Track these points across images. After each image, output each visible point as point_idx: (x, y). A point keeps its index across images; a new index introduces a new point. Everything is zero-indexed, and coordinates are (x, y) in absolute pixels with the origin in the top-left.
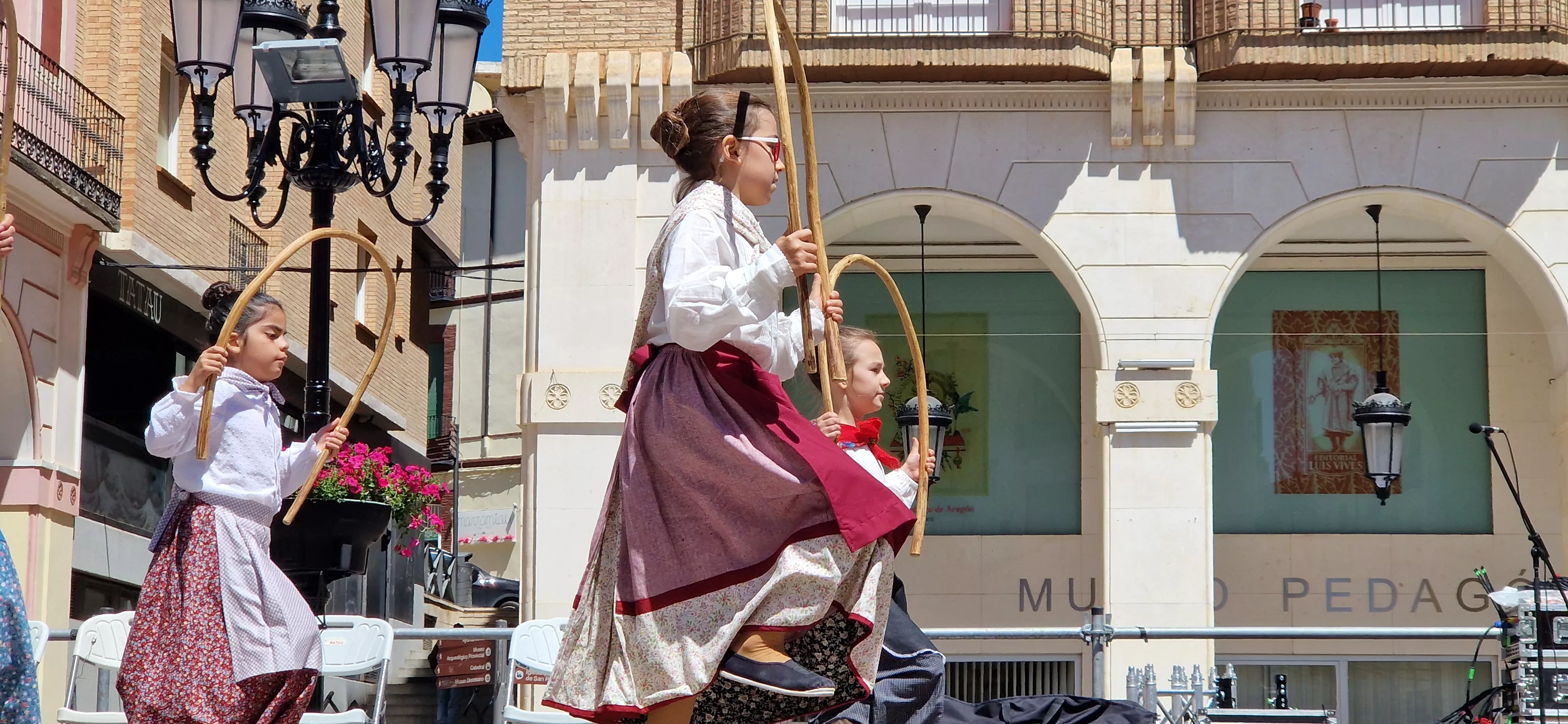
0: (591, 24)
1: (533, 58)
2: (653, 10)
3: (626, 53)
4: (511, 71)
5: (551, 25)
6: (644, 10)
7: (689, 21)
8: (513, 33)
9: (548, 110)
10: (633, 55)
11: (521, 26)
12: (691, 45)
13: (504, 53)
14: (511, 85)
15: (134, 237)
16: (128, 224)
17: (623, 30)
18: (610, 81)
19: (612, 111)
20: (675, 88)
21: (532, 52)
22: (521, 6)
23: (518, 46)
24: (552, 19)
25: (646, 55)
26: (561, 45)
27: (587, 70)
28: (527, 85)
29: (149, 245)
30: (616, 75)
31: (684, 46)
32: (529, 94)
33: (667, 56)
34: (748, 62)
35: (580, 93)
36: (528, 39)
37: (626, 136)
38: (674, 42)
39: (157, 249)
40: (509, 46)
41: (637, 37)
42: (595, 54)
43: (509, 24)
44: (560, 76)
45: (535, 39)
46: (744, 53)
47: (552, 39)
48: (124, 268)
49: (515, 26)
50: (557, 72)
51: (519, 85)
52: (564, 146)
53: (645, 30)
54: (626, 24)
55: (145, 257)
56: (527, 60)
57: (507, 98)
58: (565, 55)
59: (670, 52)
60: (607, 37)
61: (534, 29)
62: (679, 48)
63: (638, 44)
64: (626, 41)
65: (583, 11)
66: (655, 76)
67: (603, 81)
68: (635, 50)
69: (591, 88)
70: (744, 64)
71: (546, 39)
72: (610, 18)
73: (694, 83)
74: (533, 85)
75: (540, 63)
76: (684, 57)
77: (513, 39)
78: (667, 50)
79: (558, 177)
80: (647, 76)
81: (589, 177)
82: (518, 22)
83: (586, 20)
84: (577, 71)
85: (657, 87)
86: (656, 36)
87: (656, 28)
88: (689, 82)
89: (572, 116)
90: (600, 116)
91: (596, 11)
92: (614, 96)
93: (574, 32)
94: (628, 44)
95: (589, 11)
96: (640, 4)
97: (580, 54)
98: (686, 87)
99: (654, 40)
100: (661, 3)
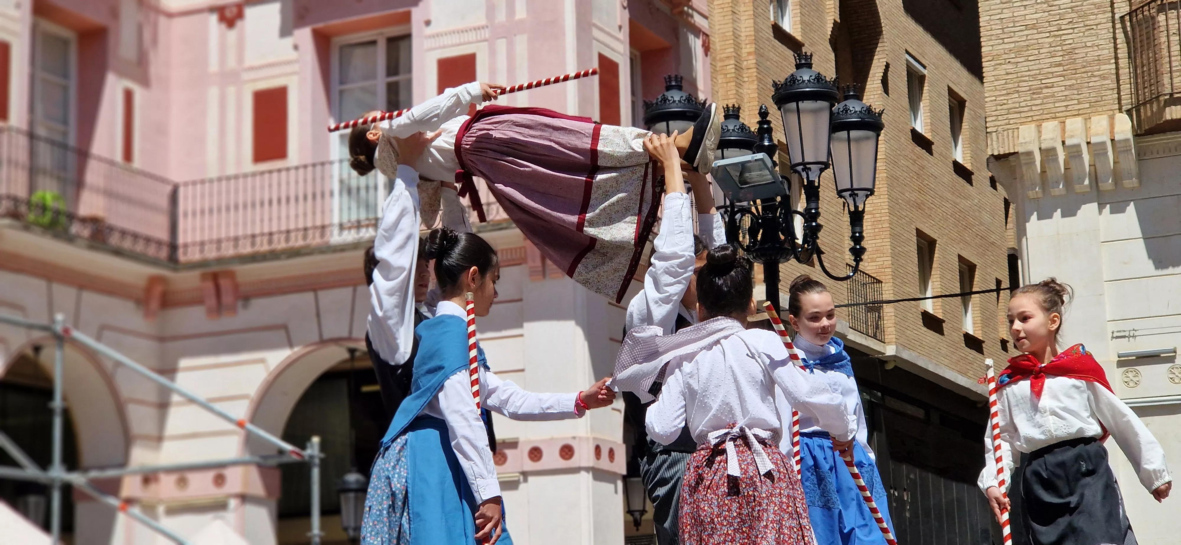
0: (1052, 100)
1: (1010, 131)
2: (1098, 83)
3: (1079, 119)
4: (994, 143)
5: (1022, 104)
7: (1126, 89)
8: (994, 113)
9: (1024, 168)
10: (1086, 119)
11: (999, 108)
12: (1130, 107)
14: (996, 153)
17: (1076, 102)
18: (1069, 142)
19: (1074, 164)
20: (1120, 141)
21: (1009, 127)
22: (998, 93)
23: (998, 123)
24: (1022, 99)
25: (1095, 119)
26: (1030, 119)
27: (1051, 136)
28: (1008, 152)
30: (1072, 137)
31: (1124, 108)
32: (1011, 158)
33: (1112, 118)
34: (1171, 115)
35: (1048, 154)
36: (1005, 117)
37: (1087, 182)
38: (1117, 106)
40: (992, 124)
41: (1087, 105)
42: (1055, 123)
43: (990, 106)
44: (1030, 143)
45: (1010, 116)
46: (1168, 109)
47: (1023, 115)
49: (994, 108)
50: (1027, 140)
51: (1001, 153)
52: (1040, 195)
53: (1093, 100)
54: (1078, 97)
56: (1006, 133)
57: (996, 163)
58: (1033, 126)
59: (1114, 115)
60: (1064, 109)
61: (1009, 109)
62: (1120, 110)
63: (1089, 111)
64: (1079, 110)
65: (1044, 91)
66: (1102, 134)
67: (1063, 143)
68: (1087, 116)
69: (1054, 149)
70: (1168, 117)
71: (1018, 115)
72: (1066, 93)
73: (1136, 135)
74: (1012, 151)
75: (1016, 134)
76: (1125, 116)
77: (994, 118)
78: (1112, 112)
79: (1038, 219)
80: (1095, 135)
81: (1063, 216)
82: (997, 105)
83: (1047, 97)
84: (1043, 137)
85: (1104, 143)
86: (1102, 103)
87: (1101, 97)
88: (1129, 135)
89: (1043, 172)
90: (1065, 169)
91: (1055, 89)
92: (1074, 152)
93: (1039, 107)
94: (1080, 112)
95: (1049, 90)
96: (1087, 80)
97: (1044, 124)
98: (1127, 140)
99: (1100, 106)
100: (1103, 77)
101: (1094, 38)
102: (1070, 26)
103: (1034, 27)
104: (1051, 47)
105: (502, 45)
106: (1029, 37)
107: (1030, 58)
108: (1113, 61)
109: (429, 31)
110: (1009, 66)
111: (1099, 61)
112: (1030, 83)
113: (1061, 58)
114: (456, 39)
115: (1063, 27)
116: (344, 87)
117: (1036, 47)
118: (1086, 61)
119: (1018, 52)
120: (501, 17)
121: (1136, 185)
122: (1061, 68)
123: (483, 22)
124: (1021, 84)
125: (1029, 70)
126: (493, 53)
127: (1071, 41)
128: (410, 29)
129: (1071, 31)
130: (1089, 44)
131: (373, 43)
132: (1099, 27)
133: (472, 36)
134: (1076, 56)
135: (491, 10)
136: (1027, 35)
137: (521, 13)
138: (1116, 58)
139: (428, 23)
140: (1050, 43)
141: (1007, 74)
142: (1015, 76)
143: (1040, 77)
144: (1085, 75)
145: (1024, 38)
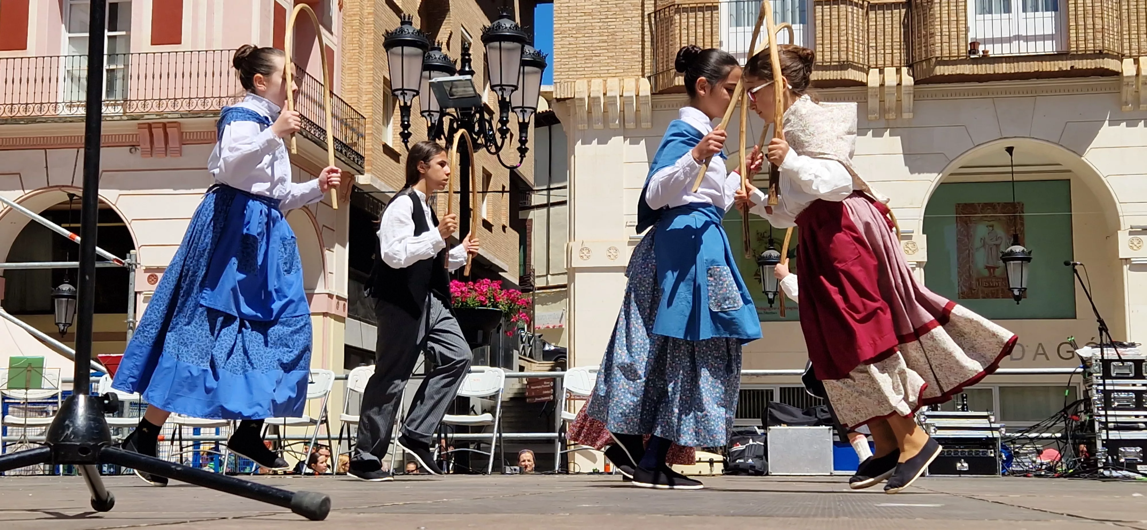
0: (598, 65)
1: (569, 83)
2: (630, 57)
3: (617, 79)
4: (558, 90)
5: (578, 66)
6: (625, 57)
7: (648, 62)
8: (559, 70)
9: (577, 109)
10: (620, 80)
11: (563, 66)
12: (649, 75)
13: (555, 81)
14: (558, 97)
15: (371, 177)
16: (368, 171)
17: (614, 68)
18: (608, 95)
19: (610, 109)
20: (642, 97)
21: (568, 80)
22: (563, 56)
23: (561, 77)
24: (579, 62)
25: (626, 80)
26: (583, 76)
27: (597, 88)
28: (566, 97)
29: (379, 181)
30: (612, 90)
31: (646, 75)
32: (567, 101)
33: (637, 80)
34: (679, 82)
35: (594, 101)
36: (567, 73)
37: (617, 122)
38: (641, 73)
39: (383, 183)
40: (557, 77)
41: (622, 71)
42: (601, 80)
43: (556, 65)
44: (583, 92)
45: (570, 73)
46: (676, 78)
47: (578, 73)
48: (367, 193)
49: (559, 67)
50: (581, 90)
51: (562, 97)
52: (586, 128)
53: (626, 67)
54: (616, 64)
55: (377, 187)
56: (566, 84)
57: (557, 104)
58: (585, 81)
59: (639, 79)
60: (606, 72)
61: (569, 68)
62: (643, 76)
63: (622, 74)
64: (616, 73)
65: (594, 58)
66: (631, 91)
67: (605, 94)
68: (621, 78)
69: (599, 98)
70: (677, 84)
71: (575, 73)
72: (608, 61)
73: (653, 94)
74: (569, 96)
75: (573, 85)
76: (646, 80)
77: (559, 73)
78: (637, 77)
79: (583, 143)
80: (627, 91)
81: (599, 143)
82: (561, 65)
83: (595, 63)
84: (592, 89)
85: (632, 97)
86: (631, 70)
87: (632, 66)
88: (649, 94)
89: (589, 112)
90: (604, 112)
91: (601, 58)
92: (610, 102)
93: (590, 69)
94: (617, 75)
95: (597, 58)
96: (623, 54)
97: (593, 80)
98: (648, 96)
99: (630, 72)
100: (633, 53)
101: (630, 26)
102: (614, 16)
103: (590, 14)
104: (600, 29)
106: (586, 21)
107: (586, 35)
108: (640, 43)
110: (572, 39)
111: (632, 41)
112: (585, 52)
113: (606, 38)
115: (609, 17)
117: (591, 28)
118: (622, 41)
119: (578, 30)
121: (649, 127)
122: (606, 44)
124: (579, 52)
125: (585, 43)
127: (614, 27)
129: (614, 20)
130: (625, 30)
132: (633, 19)
134: (617, 37)
136: (585, 20)
138: (643, 41)
140: (600, 27)
141: (570, 44)
142: (575, 46)
143: (592, 49)
144: (622, 50)
145: (583, 21)
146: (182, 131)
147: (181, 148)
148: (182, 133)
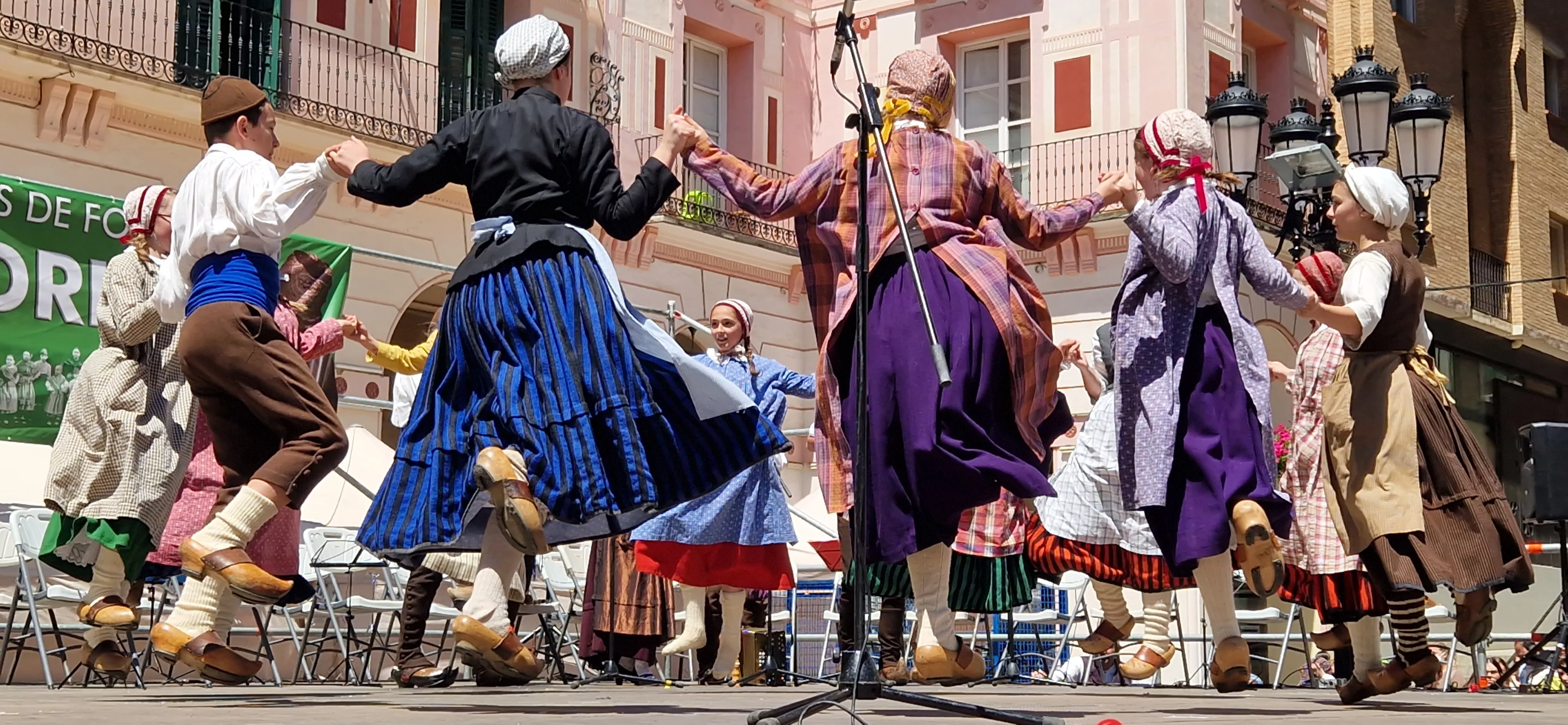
105: (1115, 47)
109: (1047, 35)
114: (1072, 42)
116: (967, 90)
120: (1114, 20)
123: (1098, 26)
126: (1106, 55)
128: (1029, 34)
131: (997, 47)
133: (1087, 39)
135: (1105, 14)
137: (1134, 16)
139: (1045, 28)
146: (1096, 238)
147: (1095, 260)
148: (1097, 240)
